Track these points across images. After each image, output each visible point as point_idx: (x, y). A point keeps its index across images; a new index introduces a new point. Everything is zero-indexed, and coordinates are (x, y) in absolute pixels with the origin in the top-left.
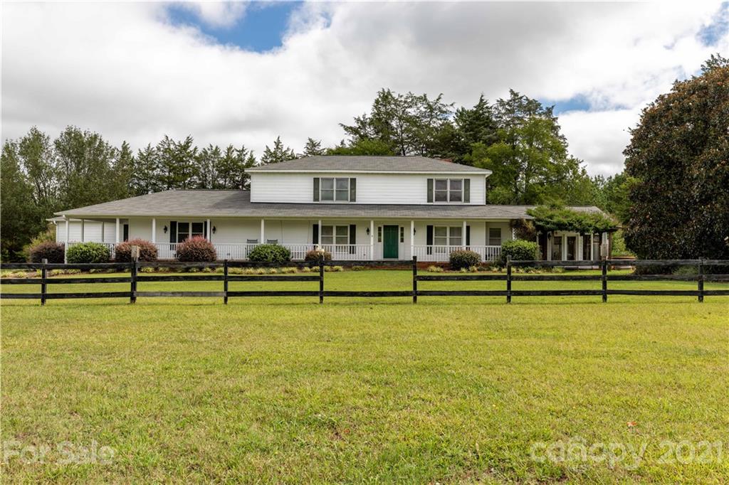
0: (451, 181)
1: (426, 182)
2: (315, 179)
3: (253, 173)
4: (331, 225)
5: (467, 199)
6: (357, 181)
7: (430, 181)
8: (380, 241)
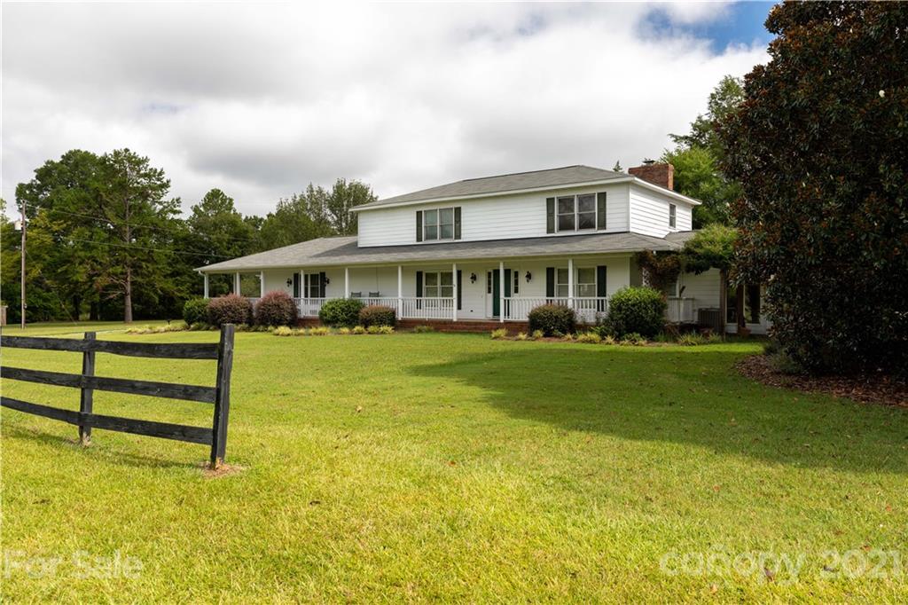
0: (560, 200)
1: (545, 203)
2: (418, 212)
3: (360, 212)
4: (435, 272)
5: (603, 225)
6: (462, 211)
7: (550, 202)
8: (489, 292)
